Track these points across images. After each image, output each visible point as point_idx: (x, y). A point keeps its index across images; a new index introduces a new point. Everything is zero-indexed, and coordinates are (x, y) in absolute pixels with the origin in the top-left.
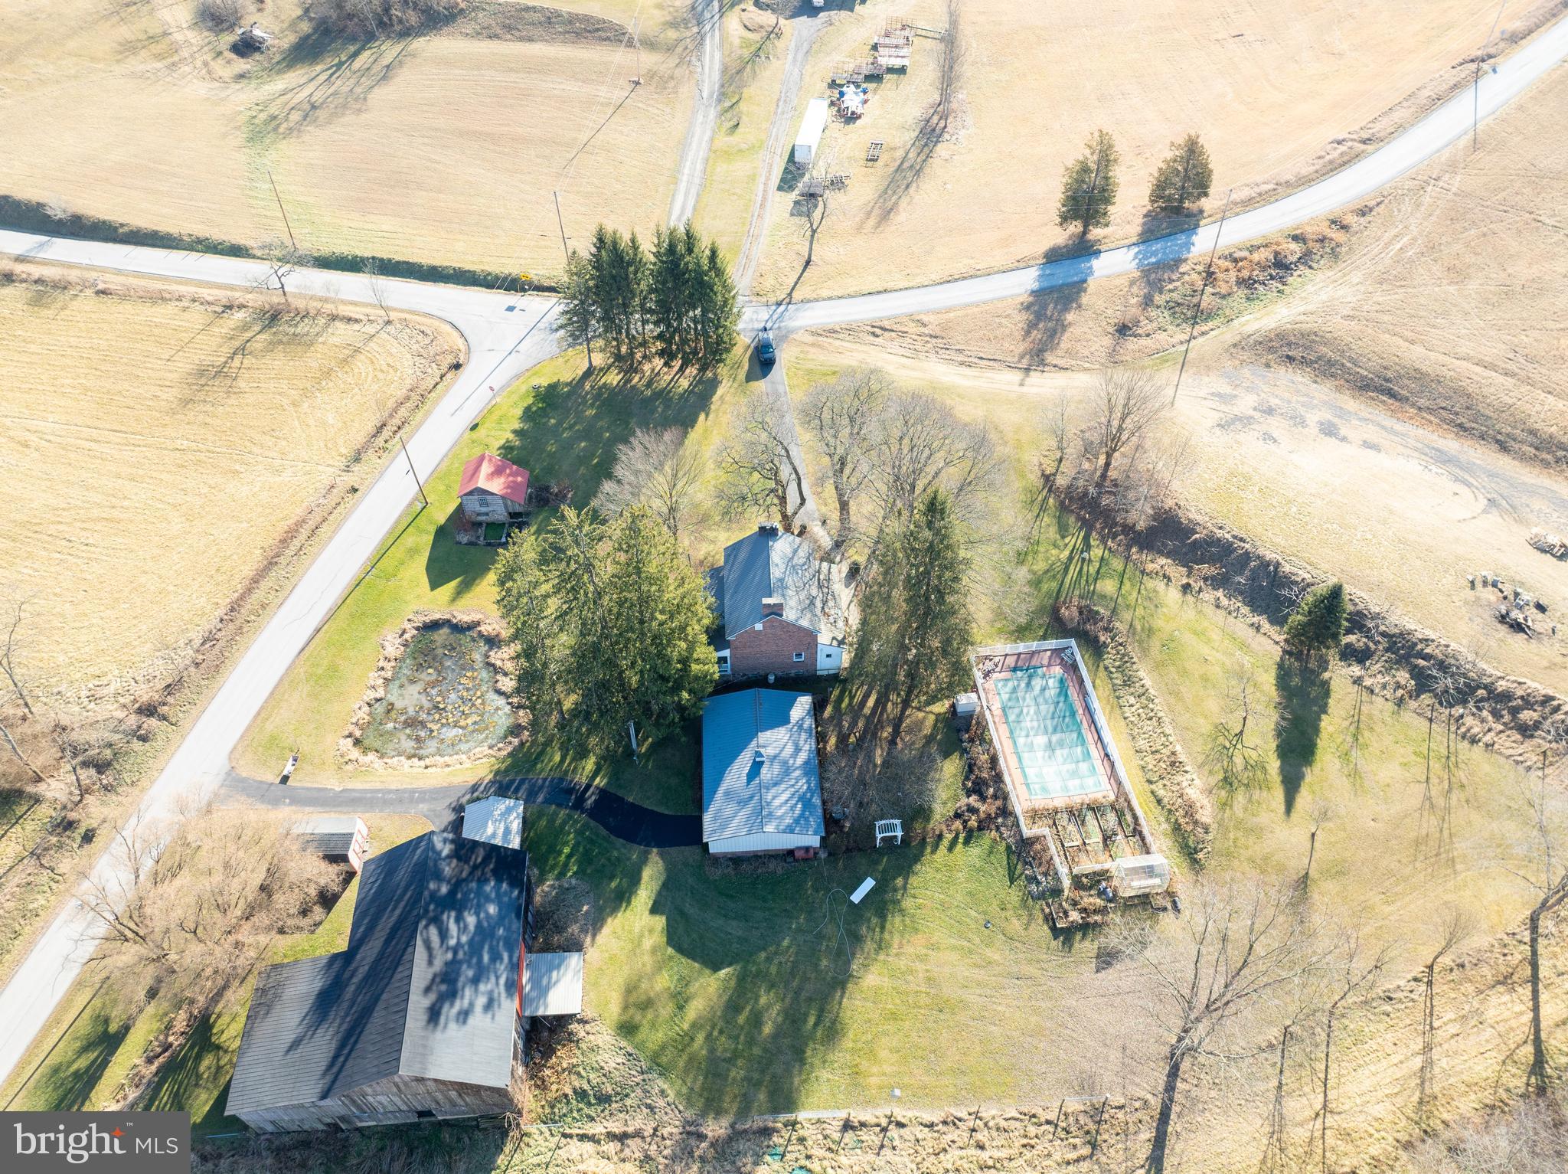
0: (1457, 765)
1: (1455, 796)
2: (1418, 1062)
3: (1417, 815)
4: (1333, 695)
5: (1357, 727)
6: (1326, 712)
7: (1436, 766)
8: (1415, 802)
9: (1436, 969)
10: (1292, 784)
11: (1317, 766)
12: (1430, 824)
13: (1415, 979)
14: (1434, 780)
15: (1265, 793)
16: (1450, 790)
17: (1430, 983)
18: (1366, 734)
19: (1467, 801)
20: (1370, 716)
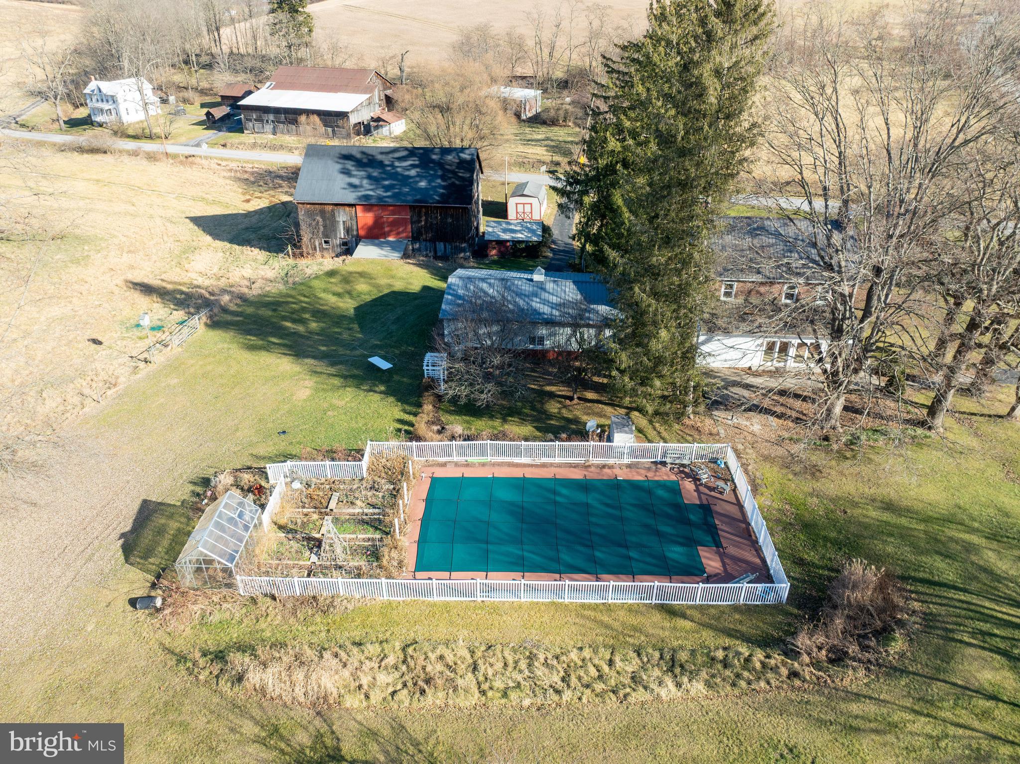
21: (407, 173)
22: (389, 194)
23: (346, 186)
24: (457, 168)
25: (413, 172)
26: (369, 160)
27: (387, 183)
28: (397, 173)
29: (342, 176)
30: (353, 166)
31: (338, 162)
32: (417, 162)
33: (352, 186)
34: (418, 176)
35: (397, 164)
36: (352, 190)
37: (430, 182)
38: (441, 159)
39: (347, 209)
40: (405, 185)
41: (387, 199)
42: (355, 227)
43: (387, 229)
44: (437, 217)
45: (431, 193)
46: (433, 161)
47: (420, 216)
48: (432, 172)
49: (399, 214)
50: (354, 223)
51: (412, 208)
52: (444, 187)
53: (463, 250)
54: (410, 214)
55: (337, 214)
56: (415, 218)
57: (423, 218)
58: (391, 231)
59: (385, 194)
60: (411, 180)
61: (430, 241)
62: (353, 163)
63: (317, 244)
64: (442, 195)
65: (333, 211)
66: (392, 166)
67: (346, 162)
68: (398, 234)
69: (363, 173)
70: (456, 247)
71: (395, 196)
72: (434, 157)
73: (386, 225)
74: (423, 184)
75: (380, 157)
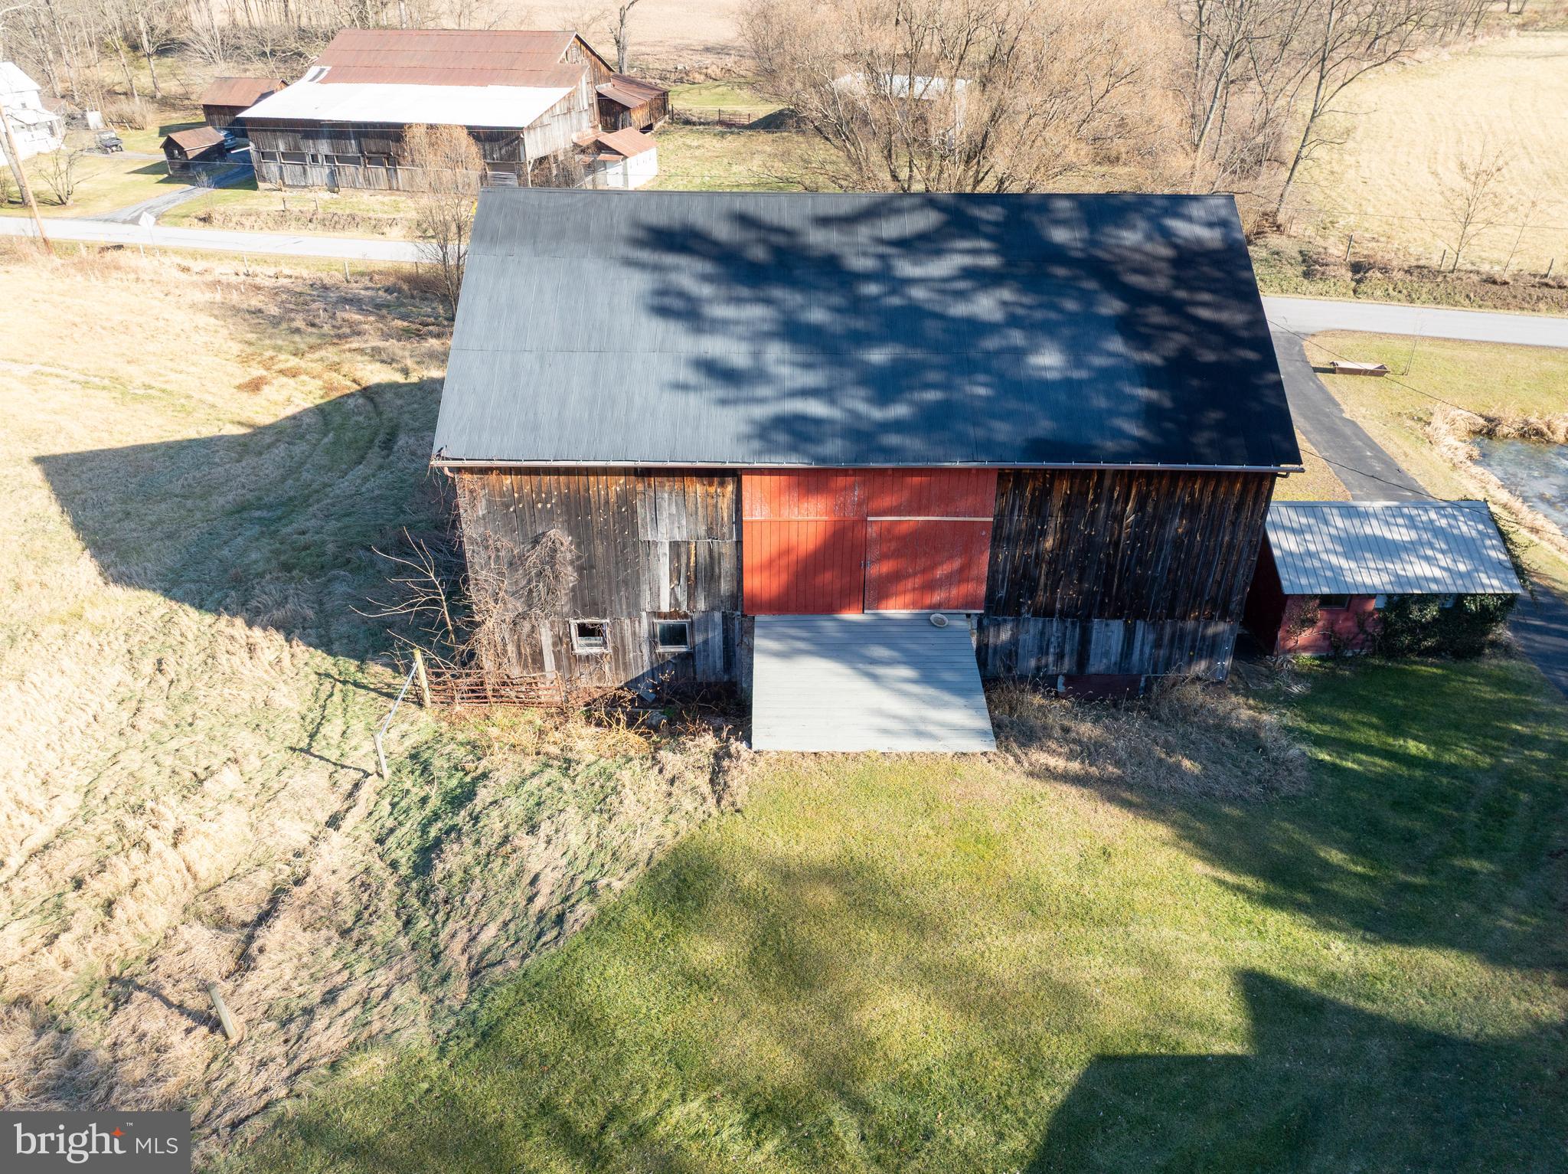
21: (959, 309)
22: (899, 411)
23: (687, 375)
24: (1179, 282)
25: (986, 305)
26: (778, 251)
27: (878, 356)
28: (916, 312)
29: (658, 329)
30: (706, 278)
31: (629, 263)
32: (990, 261)
33: (715, 371)
34: (1013, 321)
35: (906, 268)
36: (720, 392)
37: (1076, 350)
38: (1093, 243)
39: (697, 489)
40: (970, 367)
41: (893, 440)
42: (727, 565)
43: (877, 570)
44: (1119, 518)
45: (1101, 402)
46: (1058, 254)
47: (1039, 510)
48: (1071, 305)
49: (945, 503)
50: (727, 548)
51: (1011, 480)
52: (1149, 375)
53: (1210, 649)
54: (993, 506)
55: (643, 513)
56: (1019, 521)
57: (1055, 522)
58: (896, 577)
59: (877, 414)
60: (991, 343)
61: (1064, 615)
62: (706, 267)
63: (546, 638)
64: (1150, 414)
65: (626, 499)
66: (884, 275)
67: (669, 259)
68: (930, 586)
69: (756, 312)
70: (1178, 638)
71: (931, 421)
72: (1060, 235)
73: (874, 552)
74: (1048, 360)
75: (819, 239)
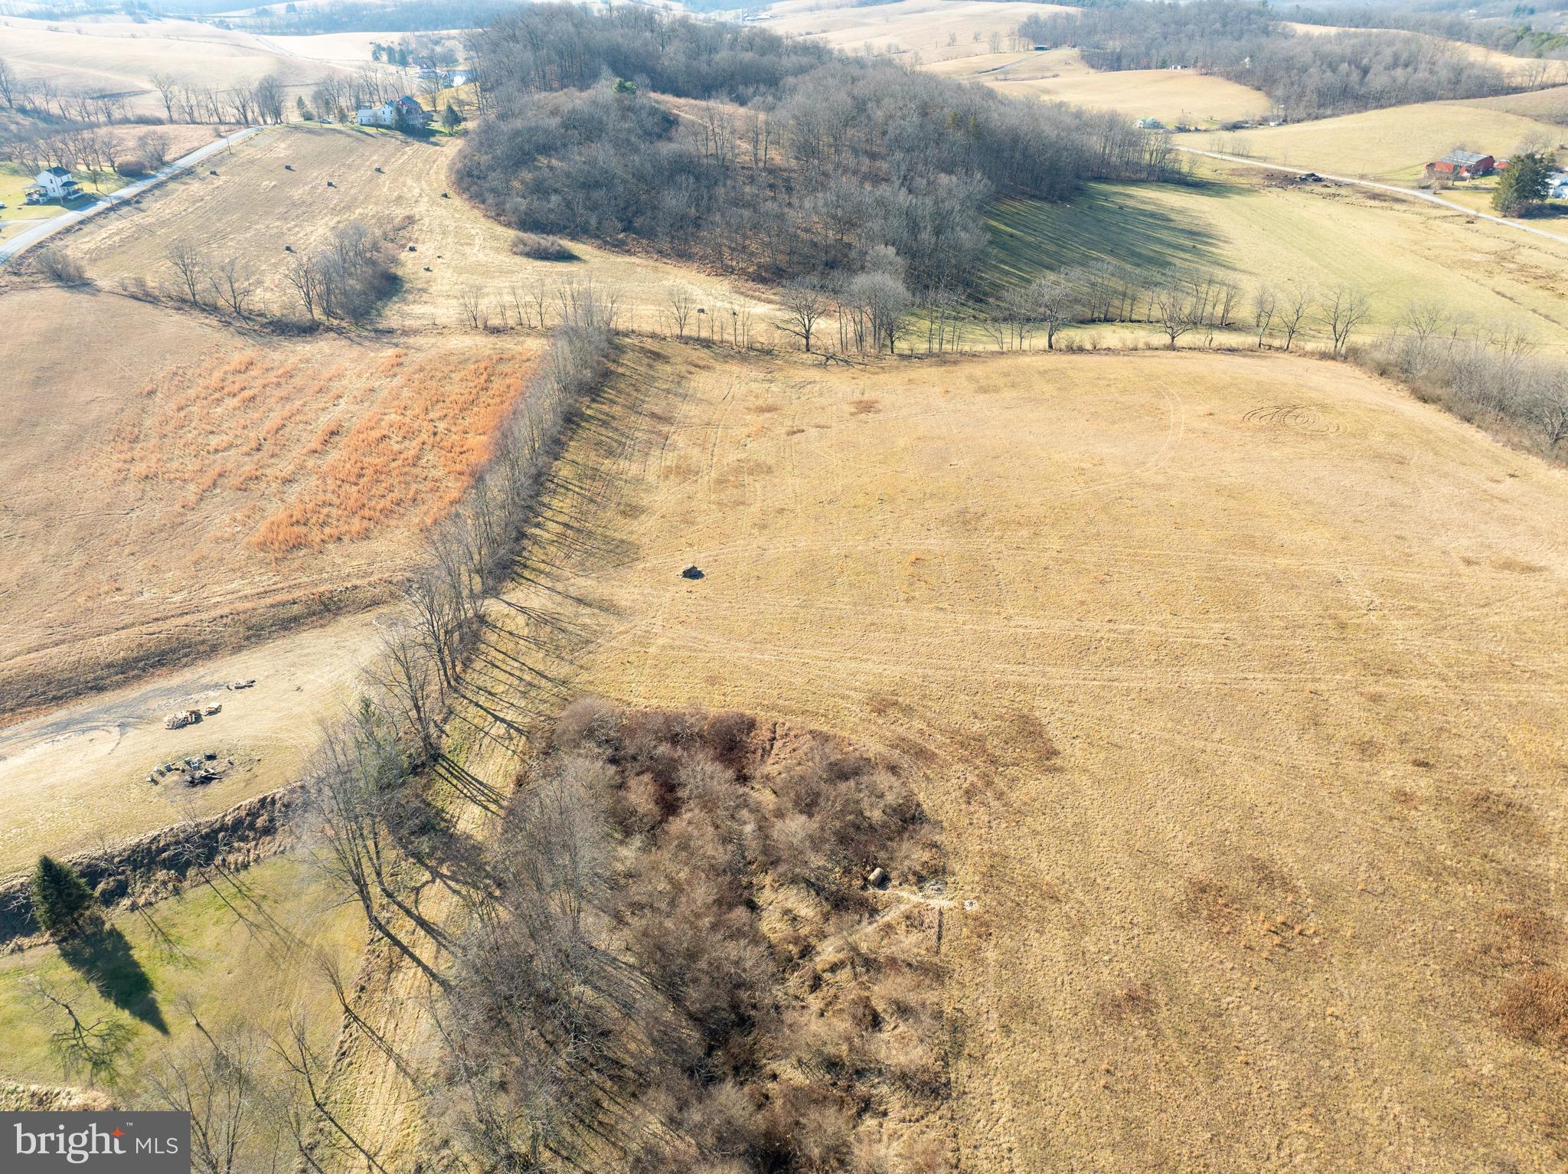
0: (249, 889)
1: (265, 906)
2: (392, 1064)
3: (254, 940)
4: (124, 933)
5: (163, 935)
6: (131, 948)
7: (237, 903)
8: (246, 934)
9: (351, 1007)
10: (151, 1014)
11: (158, 985)
12: (267, 937)
13: (346, 1027)
14: (244, 912)
15: (136, 1040)
16: (259, 907)
17: (356, 1019)
18: (173, 931)
19: (276, 902)
20: (165, 919)
